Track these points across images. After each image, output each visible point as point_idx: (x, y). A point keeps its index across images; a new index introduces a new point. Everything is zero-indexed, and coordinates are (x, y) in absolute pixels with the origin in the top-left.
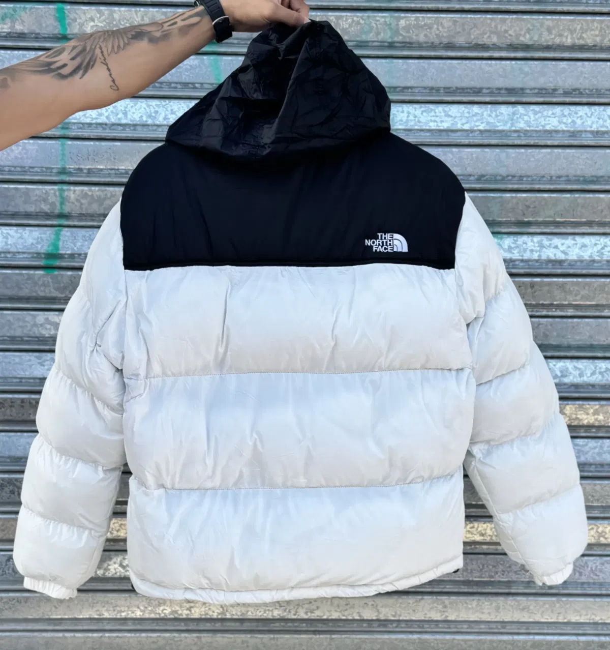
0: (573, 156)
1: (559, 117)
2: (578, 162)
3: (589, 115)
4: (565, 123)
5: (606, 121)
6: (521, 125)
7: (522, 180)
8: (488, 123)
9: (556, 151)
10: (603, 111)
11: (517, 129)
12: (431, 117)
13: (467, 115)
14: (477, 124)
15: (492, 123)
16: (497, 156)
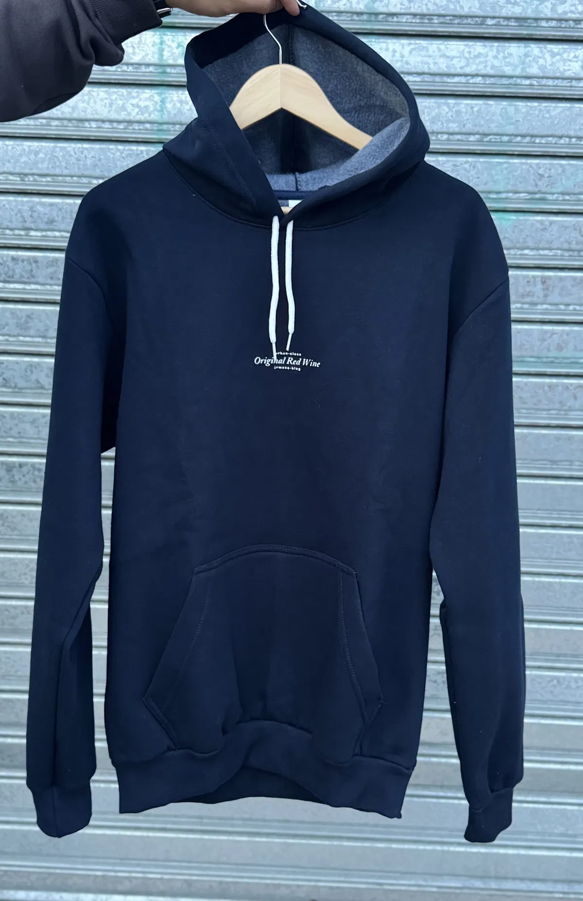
6: (534, 70)
7: (534, 143)
8: (493, 67)
9: (578, 105)
11: (529, 75)
12: (422, 57)
13: (467, 55)
15: (498, 67)
16: (504, 110)
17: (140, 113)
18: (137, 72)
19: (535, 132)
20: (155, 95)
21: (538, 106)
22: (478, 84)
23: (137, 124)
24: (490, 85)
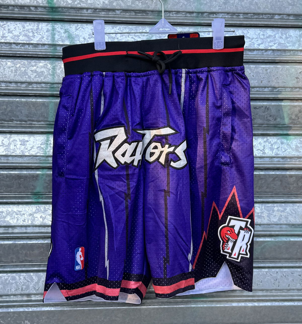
13: (262, 37)
14: (270, 44)
17: (37, 76)
18: (35, 49)
20: (48, 64)
23: (35, 84)
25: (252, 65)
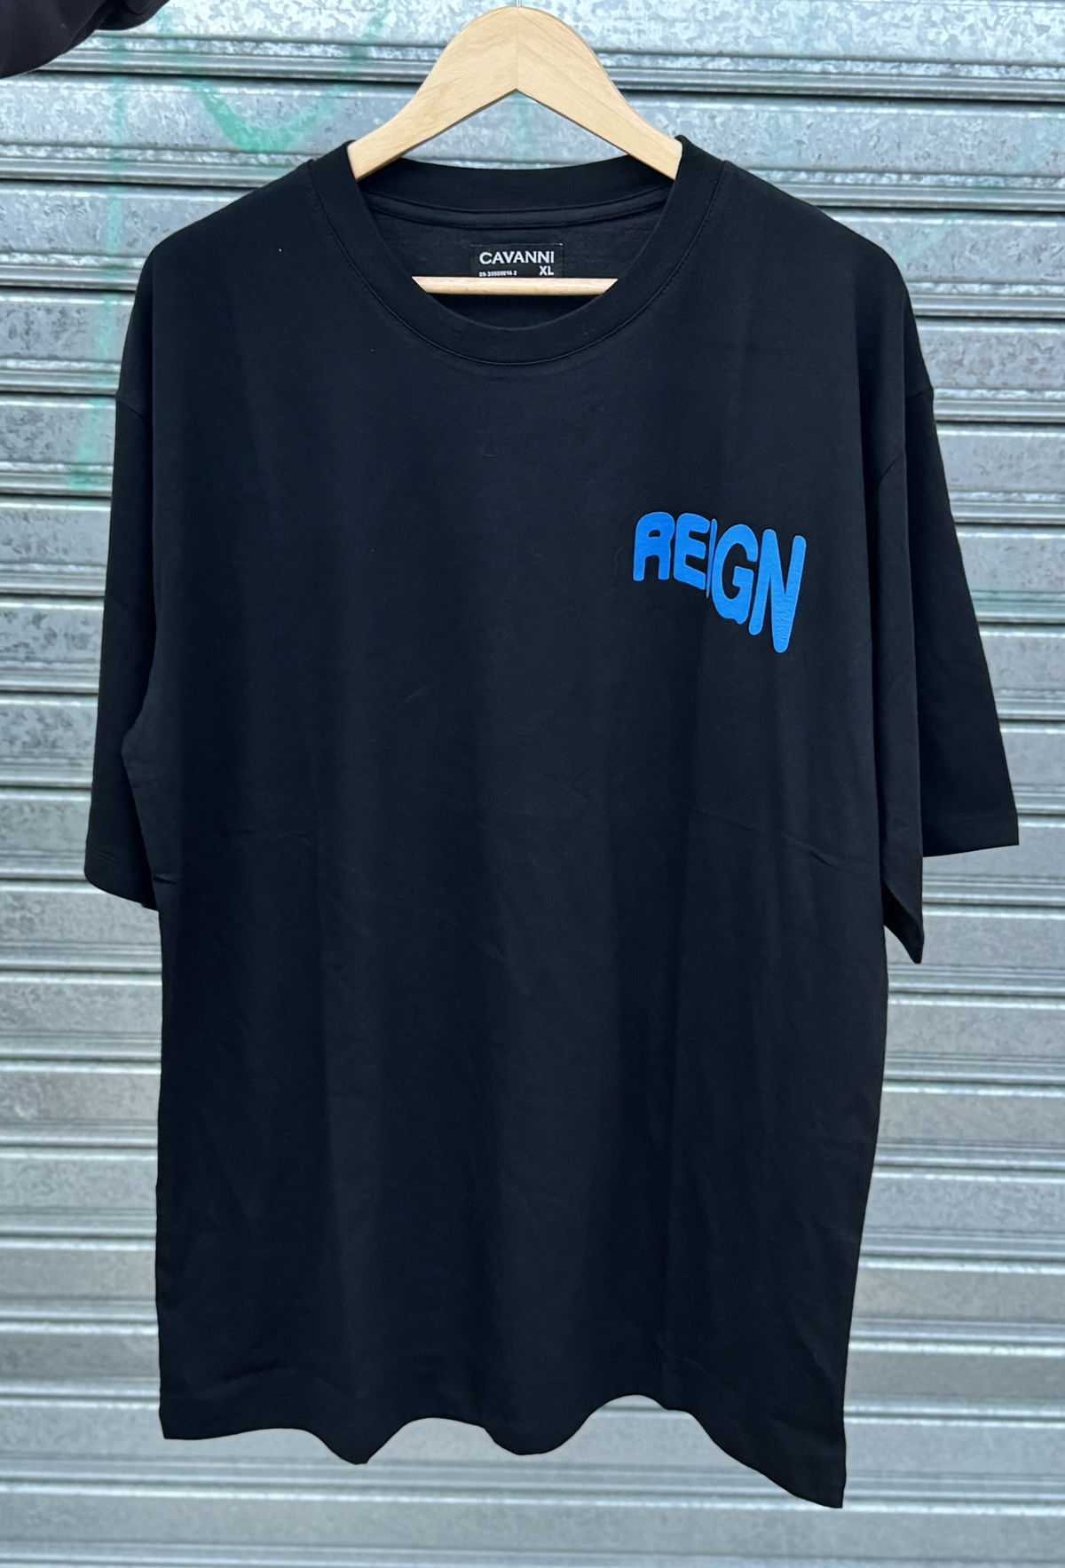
0: (951, 125)
1: (919, 27)
2: (962, 140)
3: (991, 23)
4: (932, 43)
5: (1029, 39)
6: (828, 45)
7: (833, 183)
8: (750, 38)
9: (911, 111)
10: (1026, 13)
11: (820, 53)
12: (616, 19)
13: (700, 16)
14: (728, 38)
15: (760, 38)
16: (772, 122)
17: (76, 127)
19: (833, 163)
20: (104, 94)
21: (837, 113)
22: (723, 71)
23: (71, 150)
24: (746, 74)
25: (671, 100)
